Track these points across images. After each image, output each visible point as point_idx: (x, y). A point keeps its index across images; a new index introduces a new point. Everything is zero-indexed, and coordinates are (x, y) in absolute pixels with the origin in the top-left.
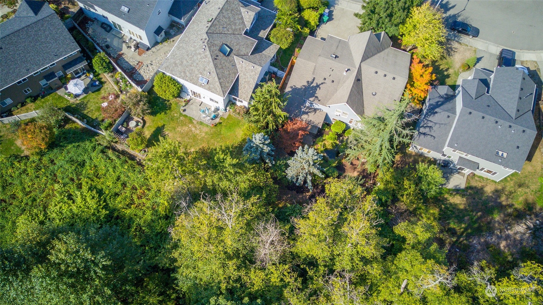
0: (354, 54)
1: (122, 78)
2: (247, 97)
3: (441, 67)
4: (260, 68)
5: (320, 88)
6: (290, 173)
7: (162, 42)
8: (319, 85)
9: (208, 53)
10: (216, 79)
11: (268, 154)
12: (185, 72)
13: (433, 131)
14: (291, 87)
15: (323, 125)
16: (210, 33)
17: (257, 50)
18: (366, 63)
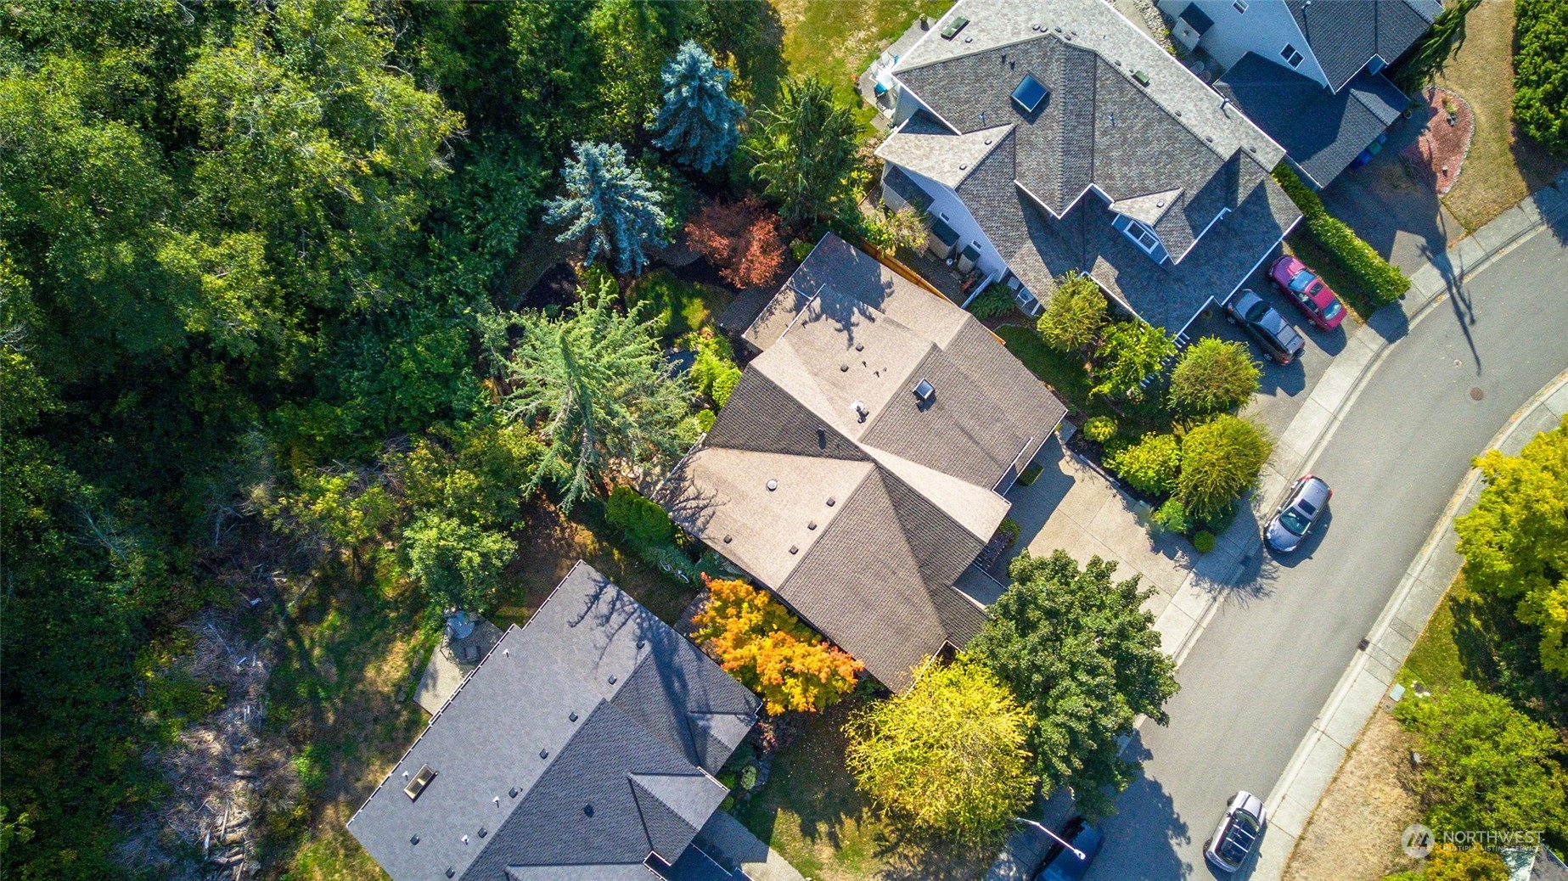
2: (890, 153)
5: (839, 331)
8: (849, 331)
13: (594, 626)
14: (890, 285)
16: (1096, 66)
18: (868, 477)
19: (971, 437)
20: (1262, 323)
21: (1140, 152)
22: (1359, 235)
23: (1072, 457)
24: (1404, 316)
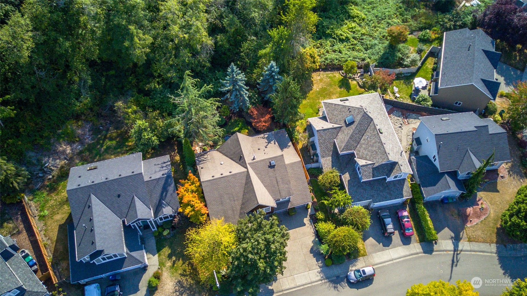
16: (371, 123)
18: (244, 172)
19: (277, 183)
20: (385, 220)
21: (370, 148)
22: (430, 217)
23: (309, 220)
24: (433, 249)
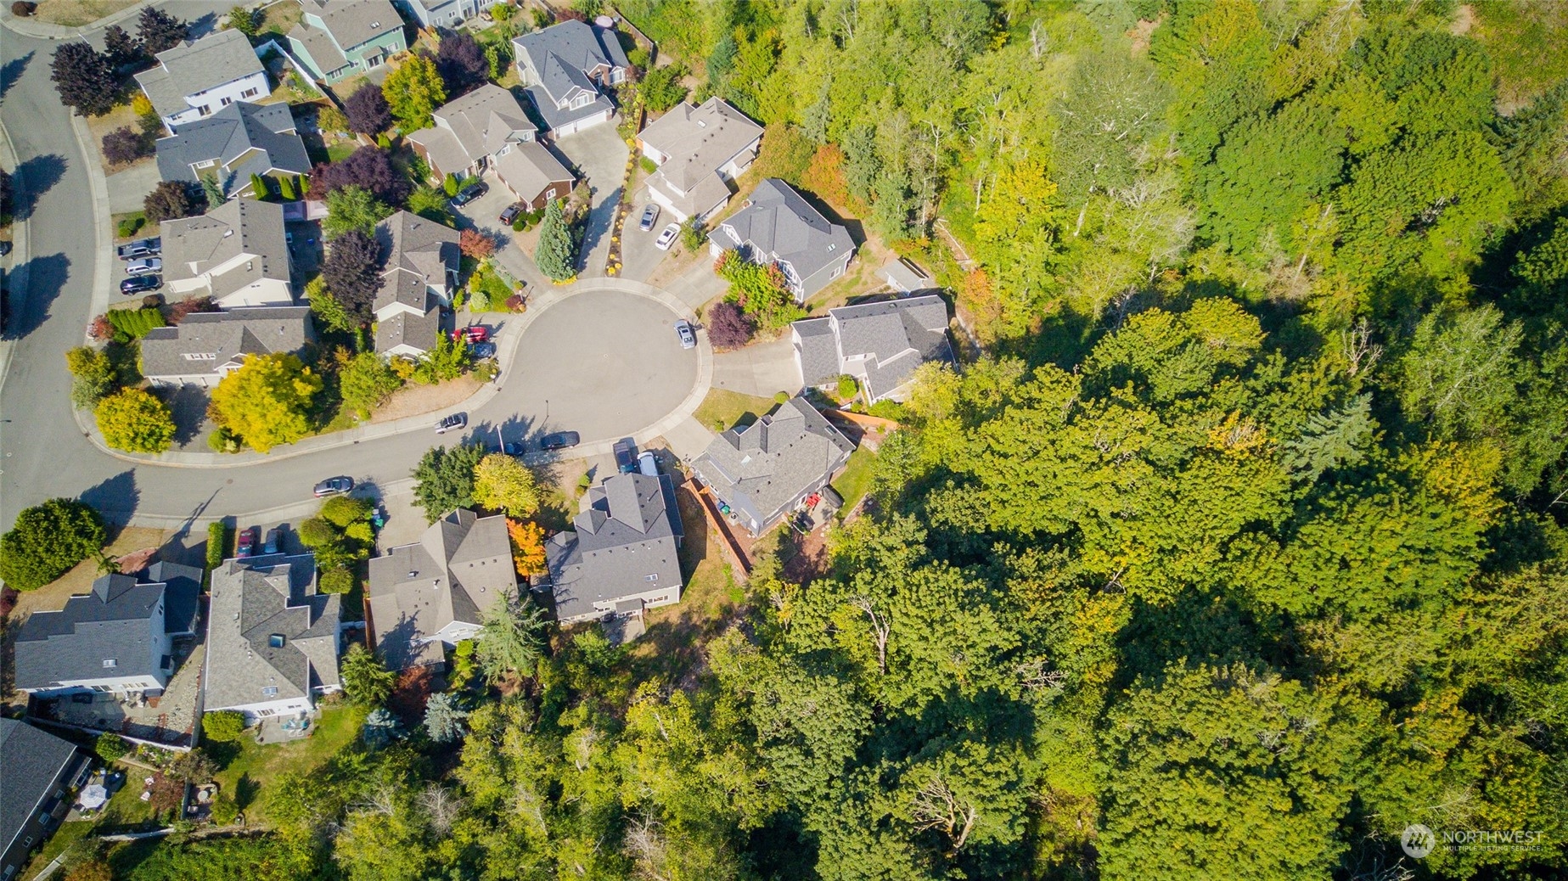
0: (435, 558)
1: (151, 749)
2: (334, 679)
3: (553, 506)
4: (331, 638)
6: (435, 733)
7: (175, 673)
9: (258, 657)
10: (285, 680)
11: (396, 728)
12: (240, 695)
14: (382, 635)
15: (446, 656)
16: (247, 632)
17: (315, 616)
18: (454, 562)
20: (274, 543)
21: (262, 599)
22: (206, 551)
24: (221, 521)
